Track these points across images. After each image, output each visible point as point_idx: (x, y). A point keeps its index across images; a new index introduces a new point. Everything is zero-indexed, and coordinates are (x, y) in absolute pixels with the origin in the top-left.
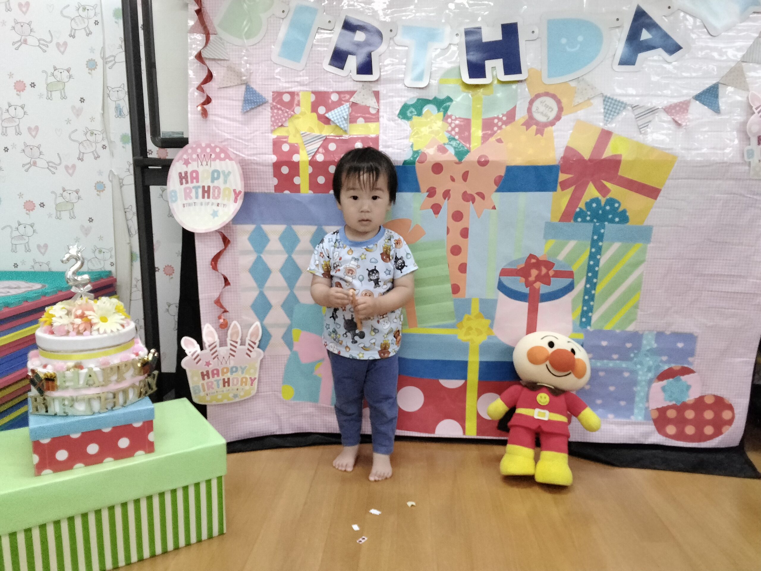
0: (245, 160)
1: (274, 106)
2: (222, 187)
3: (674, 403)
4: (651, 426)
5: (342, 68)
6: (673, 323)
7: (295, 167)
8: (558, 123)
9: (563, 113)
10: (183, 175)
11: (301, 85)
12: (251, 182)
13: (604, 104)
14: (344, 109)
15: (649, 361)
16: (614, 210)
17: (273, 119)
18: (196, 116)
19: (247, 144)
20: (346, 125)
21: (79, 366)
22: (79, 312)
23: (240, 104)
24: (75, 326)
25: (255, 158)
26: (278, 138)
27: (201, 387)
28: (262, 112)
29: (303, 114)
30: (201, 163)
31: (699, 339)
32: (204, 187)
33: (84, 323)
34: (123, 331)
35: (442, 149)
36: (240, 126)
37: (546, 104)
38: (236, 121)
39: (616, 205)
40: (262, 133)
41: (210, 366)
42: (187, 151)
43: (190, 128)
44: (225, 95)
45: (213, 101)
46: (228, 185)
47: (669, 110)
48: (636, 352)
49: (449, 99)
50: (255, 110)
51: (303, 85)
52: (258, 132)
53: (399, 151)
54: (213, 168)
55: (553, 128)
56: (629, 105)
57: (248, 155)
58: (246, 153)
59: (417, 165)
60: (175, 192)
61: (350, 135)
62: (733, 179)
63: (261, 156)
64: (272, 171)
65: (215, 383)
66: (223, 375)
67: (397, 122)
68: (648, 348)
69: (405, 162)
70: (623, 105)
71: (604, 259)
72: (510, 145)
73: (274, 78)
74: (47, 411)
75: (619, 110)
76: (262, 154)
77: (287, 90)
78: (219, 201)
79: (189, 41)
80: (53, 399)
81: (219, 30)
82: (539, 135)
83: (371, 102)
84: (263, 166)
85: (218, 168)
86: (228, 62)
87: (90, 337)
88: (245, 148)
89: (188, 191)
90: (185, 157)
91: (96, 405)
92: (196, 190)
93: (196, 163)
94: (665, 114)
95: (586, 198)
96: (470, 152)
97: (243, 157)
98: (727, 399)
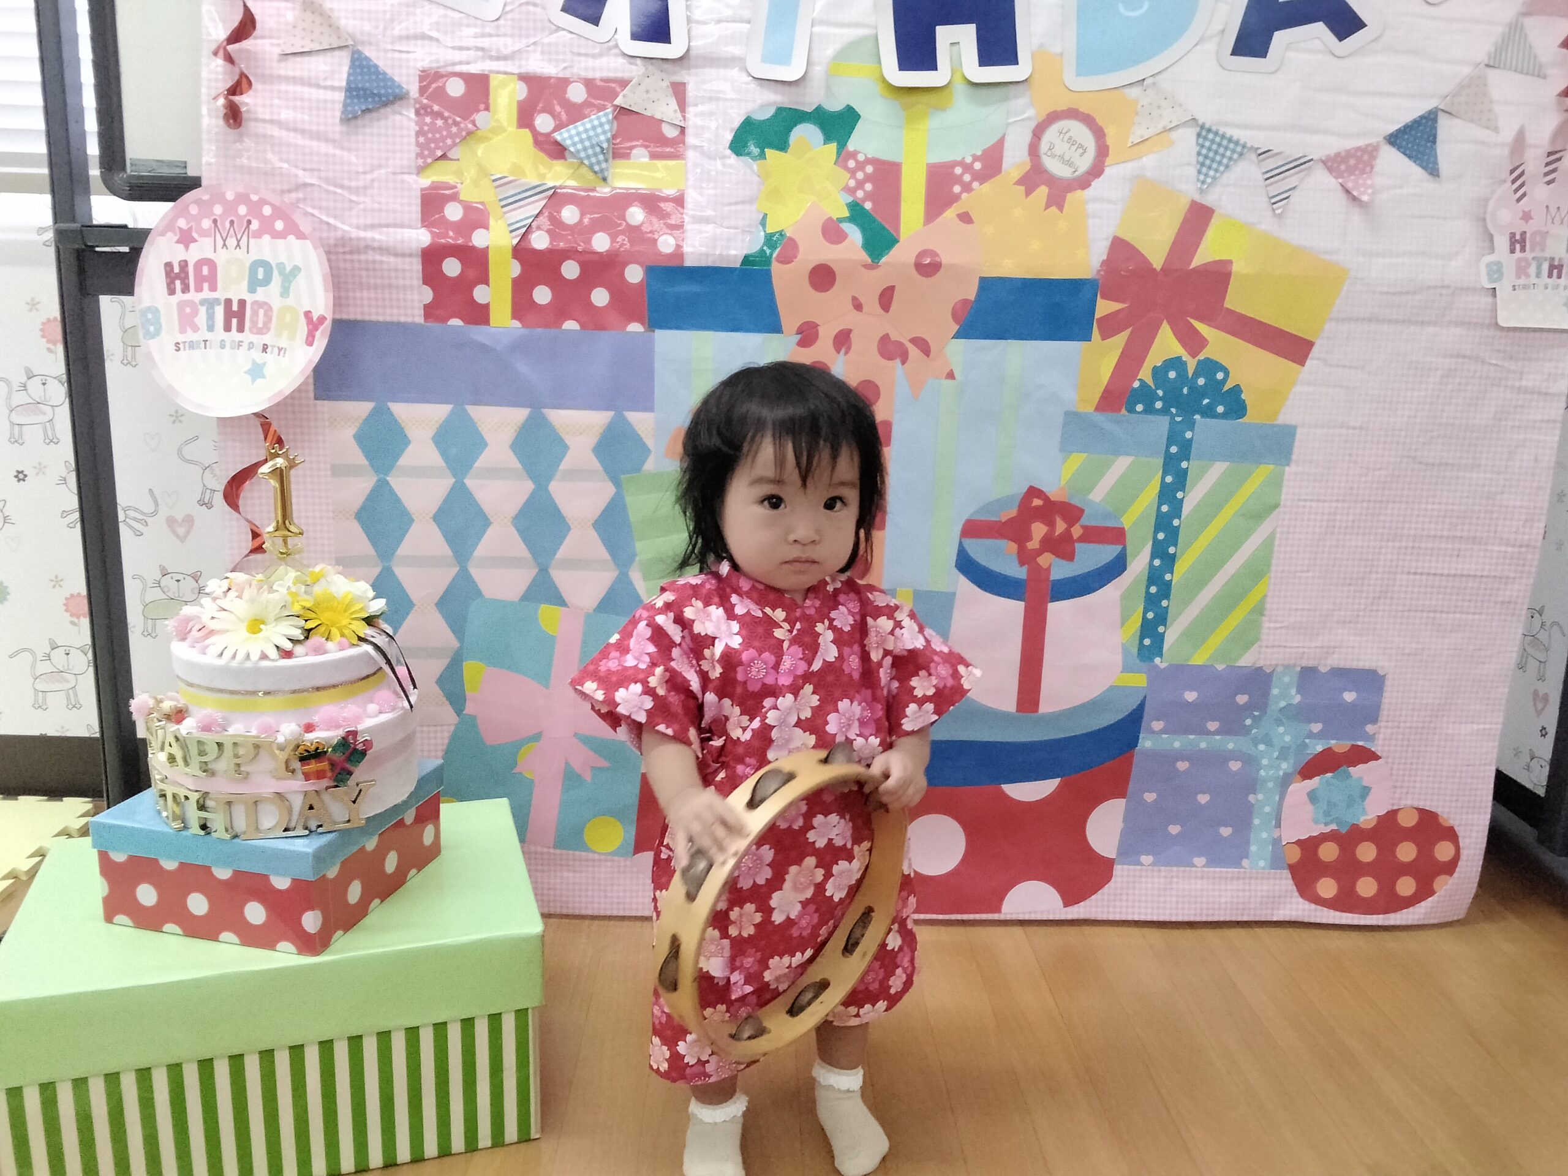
0: (351, 239)
1: (425, 107)
2: (276, 302)
3: (1334, 827)
4: (1284, 882)
5: (595, 20)
6: (1335, 647)
7: (477, 261)
8: (1096, 183)
9: (1108, 161)
10: (177, 270)
11: (492, 58)
12: (357, 294)
13: (1198, 143)
14: (601, 124)
15: (1284, 735)
16: (1215, 389)
17: (422, 139)
18: (216, 122)
19: (354, 198)
20: (604, 165)
23: (340, 96)
25: (377, 236)
26: (435, 186)
28: (394, 120)
29: (498, 130)
30: (224, 241)
31: (1388, 683)
32: (228, 302)
35: (832, 232)
36: (337, 151)
37: (1070, 138)
38: (317, 136)
39: (1220, 376)
40: (394, 173)
42: (186, 208)
43: (203, 153)
44: (298, 73)
45: (258, 86)
46: (290, 301)
47: (1335, 164)
48: (1256, 713)
49: (851, 114)
50: (374, 115)
51: (499, 58)
52: (383, 171)
53: (733, 232)
54: (253, 256)
55: (1089, 193)
56: (1250, 149)
57: (357, 227)
58: (354, 221)
59: (776, 267)
60: (156, 311)
61: (616, 188)
63: (391, 230)
64: (420, 267)
67: (726, 161)
68: (1283, 704)
69: (747, 260)
70: (1239, 149)
71: (1192, 499)
72: (990, 230)
73: (423, 37)
75: (1230, 159)
76: (395, 226)
77: (458, 69)
78: (267, 339)
82: (1053, 209)
83: (666, 110)
84: (396, 255)
85: (267, 257)
88: (350, 209)
89: (188, 310)
90: (182, 223)
92: (207, 310)
93: (210, 240)
94: (1326, 173)
95: (1155, 357)
96: (898, 241)
97: (345, 231)
98: (1445, 816)
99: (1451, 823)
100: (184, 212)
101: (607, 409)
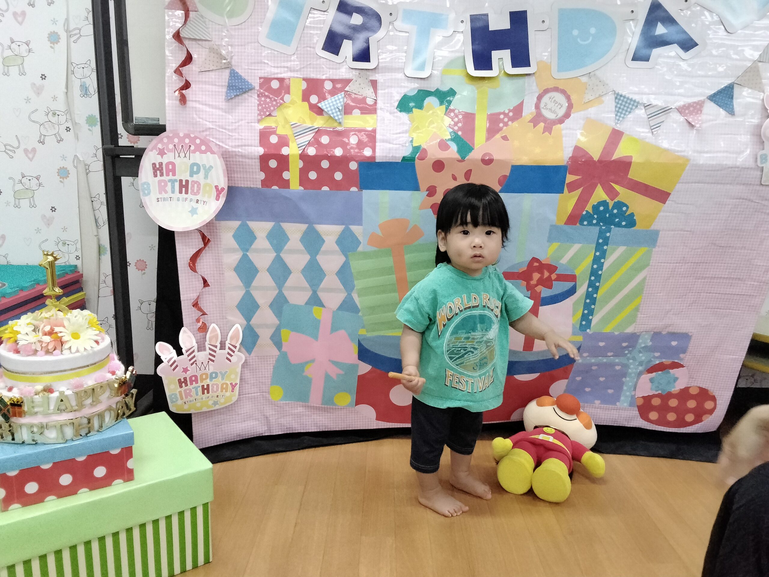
0: (229, 152)
1: (262, 94)
2: (202, 182)
3: (660, 392)
4: (634, 412)
5: (337, 54)
6: (670, 325)
7: (284, 161)
8: (567, 121)
9: (573, 111)
10: (158, 166)
11: (291, 71)
12: (236, 175)
13: (615, 102)
14: (339, 99)
15: (642, 357)
16: (622, 214)
17: (260, 108)
18: (174, 102)
19: (230, 134)
20: (340, 117)
21: (49, 390)
22: (48, 329)
23: (224, 90)
24: (44, 345)
25: (240, 150)
26: (265, 128)
27: (178, 394)
28: (248, 99)
29: (293, 102)
30: (179, 154)
31: (693, 338)
32: (181, 181)
33: (54, 340)
34: (97, 348)
35: (443, 145)
36: (224, 114)
37: (555, 100)
38: (216, 107)
39: (624, 209)
40: (248, 123)
41: (188, 373)
42: (163, 139)
43: (167, 115)
44: (207, 80)
45: (193, 86)
46: (208, 181)
47: (681, 110)
48: (630, 349)
49: (452, 92)
50: (240, 97)
51: (294, 71)
52: (243, 122)
53: (398, 146)
54: (192, 161)
55: (562, 125)
56: (641, 104)
57: (232, 147)
58: (230, 144)
59: (417, 162)
60: (148, 184)
61: (344, 127)
62: (744, 184)
63: (247, 148)
64: (259, 164)
65: (194, 390)
66: (202, 381)
67: (396, 114)
68: (643, 345)
69: (404, 158)
70: (635, 104)
71: (607, 263)
72: (516, 143)
73: (261, 62)
74: (13, 439)
75: (631, 109)
76: (248, 146)
77: (276, 76)
78: (198, 197)
79: (167, 18)
80: (21, 426)
81: (200, 7)
82: (547, 133)
83: (368, 92)
84: (248, 158)
85: (198, 162)
86: (210, 43)
87: (60, 357)
88: (229, 139)
89: (163, 184)
90: (160, 146)
91: (69, 432)
92: (172, 183)
93: (172, 154)
94: (679, 114)
95: (594, 200)
96: (473, 149)
97: (227, 149)
98: (712, 391)
99: (714, 394)
100: (161, 141)
101: (343, 224)
